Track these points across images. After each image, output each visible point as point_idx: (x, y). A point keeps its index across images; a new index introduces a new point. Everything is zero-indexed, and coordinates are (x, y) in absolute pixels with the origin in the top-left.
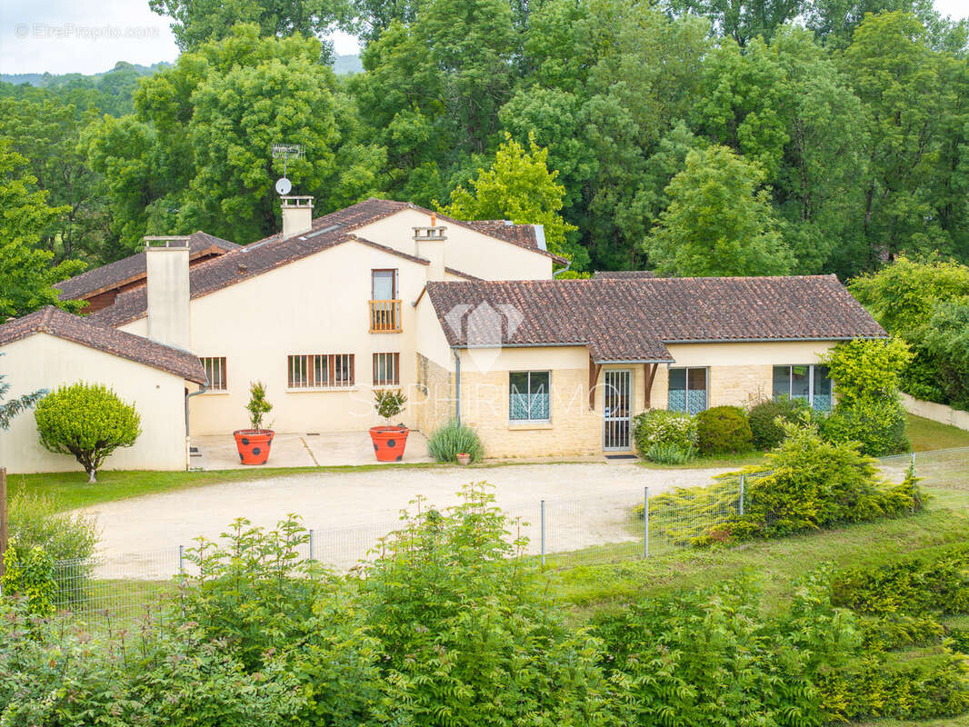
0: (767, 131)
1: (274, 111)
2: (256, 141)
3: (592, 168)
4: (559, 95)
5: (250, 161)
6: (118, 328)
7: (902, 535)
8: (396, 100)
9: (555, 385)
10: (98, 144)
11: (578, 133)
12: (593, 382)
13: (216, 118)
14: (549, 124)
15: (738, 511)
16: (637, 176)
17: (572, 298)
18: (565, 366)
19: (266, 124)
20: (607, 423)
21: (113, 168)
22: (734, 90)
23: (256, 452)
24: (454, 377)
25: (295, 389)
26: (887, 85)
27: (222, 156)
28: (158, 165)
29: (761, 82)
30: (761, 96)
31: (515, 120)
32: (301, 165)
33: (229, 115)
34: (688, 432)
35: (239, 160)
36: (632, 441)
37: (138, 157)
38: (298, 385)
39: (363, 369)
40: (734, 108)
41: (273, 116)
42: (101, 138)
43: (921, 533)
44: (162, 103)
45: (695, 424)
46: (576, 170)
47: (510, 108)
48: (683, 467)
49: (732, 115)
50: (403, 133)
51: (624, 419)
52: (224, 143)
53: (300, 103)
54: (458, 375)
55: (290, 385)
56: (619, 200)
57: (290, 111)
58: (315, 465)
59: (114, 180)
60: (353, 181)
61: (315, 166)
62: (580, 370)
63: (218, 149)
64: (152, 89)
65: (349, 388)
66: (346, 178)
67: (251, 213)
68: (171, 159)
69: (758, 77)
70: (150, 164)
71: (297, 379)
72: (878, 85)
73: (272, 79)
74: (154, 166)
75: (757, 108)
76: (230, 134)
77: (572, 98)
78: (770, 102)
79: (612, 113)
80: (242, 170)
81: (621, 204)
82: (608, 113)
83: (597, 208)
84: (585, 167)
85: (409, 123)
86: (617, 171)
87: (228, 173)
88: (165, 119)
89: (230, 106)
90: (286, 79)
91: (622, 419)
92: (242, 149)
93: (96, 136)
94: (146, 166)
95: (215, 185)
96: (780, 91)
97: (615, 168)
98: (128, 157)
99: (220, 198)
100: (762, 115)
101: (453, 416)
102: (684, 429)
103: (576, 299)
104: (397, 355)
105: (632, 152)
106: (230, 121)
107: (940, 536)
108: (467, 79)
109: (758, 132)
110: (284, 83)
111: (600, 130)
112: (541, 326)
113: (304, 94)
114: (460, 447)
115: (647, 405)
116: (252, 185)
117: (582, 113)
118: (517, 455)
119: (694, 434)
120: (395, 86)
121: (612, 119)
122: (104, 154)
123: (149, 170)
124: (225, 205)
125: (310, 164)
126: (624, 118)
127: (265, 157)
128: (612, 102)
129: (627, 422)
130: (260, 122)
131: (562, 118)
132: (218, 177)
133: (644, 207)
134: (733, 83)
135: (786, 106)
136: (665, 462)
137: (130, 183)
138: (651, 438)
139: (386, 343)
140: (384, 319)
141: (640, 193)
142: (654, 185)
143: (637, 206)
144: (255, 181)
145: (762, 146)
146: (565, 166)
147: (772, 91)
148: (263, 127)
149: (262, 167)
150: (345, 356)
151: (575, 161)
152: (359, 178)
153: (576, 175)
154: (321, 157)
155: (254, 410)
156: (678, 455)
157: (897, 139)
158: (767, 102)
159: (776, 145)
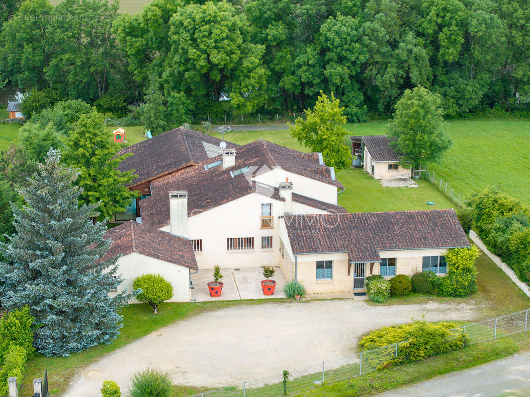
0: (453, 37)
1: (210, 31)
2: (202, 46)
3: (365, 57)
4: (350, 20)
5: (199, 56)
6: (159, 229)
7: (457, 359)
8: (270, 17)
9: (335, 265)
10: (122, 30)
11: (359, 40)
12: (350, 265)
13: (182, 32)
14: (345, 36)
15: (395, 355)
16: (387, 60)
17: (343, 225)
18: (339, 259)
19: (207, 37)
20: (355, 279)
21: (130, 43)
22: (438, 15)
23: (216, 293)
24: (294, 264)
25: (230, 251)
26: (516, 11)
27: (185, 52)
28: (152, 42)
29: (451, 12)
30: (451, 18)
31: (328, 34)
32: (224, 58)
33: (189, 31)
34: (386, 290)
35: (194, 56)
36: (365, 287)
37: (142, 37)
38: (231, 249)
39: (258, 243)
40: (437, 24)
41: (210, 33)
42: (123, 27)
43: (465, 358)
44: (155, 20)
45: (389, 286)
46: (358, 58)
47: (325, 26)
48: (384, 304)
49: (436, 28)
50: (273, 36)
51: (362, 277)
52: (186, 47)
53: (223, 28)
54: (296, 263)
55: (228, 249)
56: (378, 73)
57: (218, 32)
58: (239, 299)
59: (130, 49)
60: (249, 65)
61: (230, 58)
62: (344, 260)
63: (183, 49)
64: (150, 13)
65: (252, 250)
66: (246, 63)
67: (199, 78)
68: (158, 40)
69: (450, 9)
70: (148, 41)
71: (231, 247)
72: (512, 10)
73: (210, 15)
74: (150, 43)
75: (450, 25)
76: (189, 42)
77: (356, 21)
78: (455, 22)
79: (376, 30)
80: (195, 60)
81: (379, 75)
82: (374, 30)
83: (368, 76)
84: (361, 57)
85: (276, 31)
86: (378, 58)
87: (188, 60)
88: (156, 27)
89: (189, 27)
90: (216, 15)
91: (360, 278)
92: (194, 50)
93: (121, 25)
94: (146, 42)
95: (182, 65)
96: (461, 17)
97: (377, 57)
98: (136, 37)
99: (185, 71)
100: (451, 29)
101: (294, 278)
102: (384, 289)
103: (345, 225)
104: (272, 237)
105: (386, 49)
106: (189, 35)
107: (471, 359)
108: (305, 11)
109: (449, 38)
110: (215, 16)
111: (370, 39)
112: (329, 242)
113: (225, 23)
114: (296, 292)
115: (371, 273)
116: (200, 67)
117: (361, 30)
118: (319, 292)
119: (389, 291)
120: (270, 9)
121: (376, 33)
122: (125, 35)
123: (147, 44)
124: (187, 75)
125: (228, 58)
126: (382, 32)
127: (206, 53)
128: (377, 25)
129: (363, 279)
130: (204, 36)
131: (351, 33)
132: (183, 61)
133: (390, 76)
134: (437, 12)
135: (463, 25)
136: (376, 301)
137: (138, 51)
138: (371, 292)
139: (267, 233)
140: (266, 223)
141: (389, 70)
142: (396, 65)
143: (387, 76)
144: (201, 66)
145: (450, 44)
146: (352, 56)
147: (456, 16)
148: (205, 39)
149: (205, 59)
150: (250, 238)
151: (357, 54)
152: (252, 63)
153: (357, 61)
154: (233, 53)
155: (215, 277)
156: (381, 299)
157: (519, 39)
158: (454, 22)
159: (457, 44)
